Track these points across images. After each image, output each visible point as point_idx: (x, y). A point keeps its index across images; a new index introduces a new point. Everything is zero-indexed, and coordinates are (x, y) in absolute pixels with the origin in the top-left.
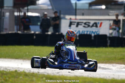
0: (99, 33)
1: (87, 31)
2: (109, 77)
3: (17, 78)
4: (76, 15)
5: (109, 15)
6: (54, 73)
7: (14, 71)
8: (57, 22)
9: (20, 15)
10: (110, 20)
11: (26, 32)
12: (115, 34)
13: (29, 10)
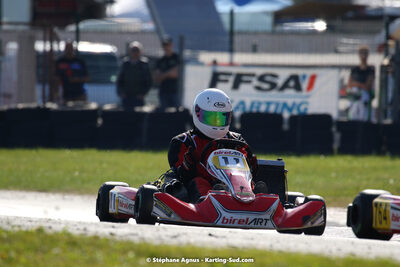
0: (306, 109)
1: (269, 104)
2: (339, 250)
3: (44, 252)
4: (231, 50)
5: (336, 52)
6: (164, 237)
7: (34, 229)
8: (173, 73)
9: (52, 50)
10: (340, 67)
11: (71, 104)
12: (358, 111)
13: (81, 35)
